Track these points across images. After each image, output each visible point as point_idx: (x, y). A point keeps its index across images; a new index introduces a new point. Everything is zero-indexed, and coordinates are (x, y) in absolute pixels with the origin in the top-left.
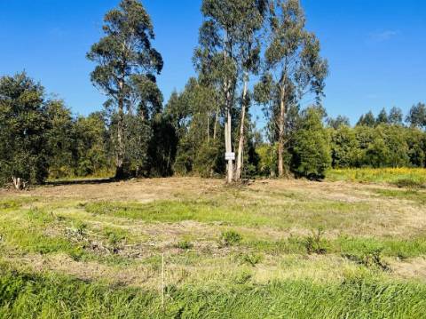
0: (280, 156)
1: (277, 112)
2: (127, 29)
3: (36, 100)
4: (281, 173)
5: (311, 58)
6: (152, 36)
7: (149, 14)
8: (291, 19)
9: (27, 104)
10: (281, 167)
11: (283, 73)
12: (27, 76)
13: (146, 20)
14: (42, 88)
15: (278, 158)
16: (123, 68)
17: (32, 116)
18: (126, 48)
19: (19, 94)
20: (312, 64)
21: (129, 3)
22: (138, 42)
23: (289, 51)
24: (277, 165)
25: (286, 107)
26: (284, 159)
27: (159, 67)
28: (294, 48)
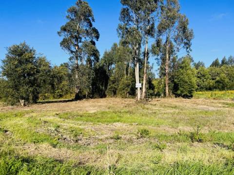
0: (167, 85)
1: (164, 60)
2: (80, 17)
3: (32, 57)
4: (167, 95)
5: (184, 28)
6: (93, 20)
7: (91, 8)
8: (171, 7)
9: (26, 60)
10: (167, 91)
11: (167, 38)
12: (26, 44)
13: (90, 11)
14: (34, 51)
15: (165, 87)
16: (77, 38)
17: (30, 66)
18: (79, 27)
19: (22, 54)
20: (184, 32)
21: (81, 2)
22: (85, 24)
23: (170, 24)
24: (165, 90)
25: (169, 57)
26: (169, 86)
27: (97, 37)
28: (173, 23)
